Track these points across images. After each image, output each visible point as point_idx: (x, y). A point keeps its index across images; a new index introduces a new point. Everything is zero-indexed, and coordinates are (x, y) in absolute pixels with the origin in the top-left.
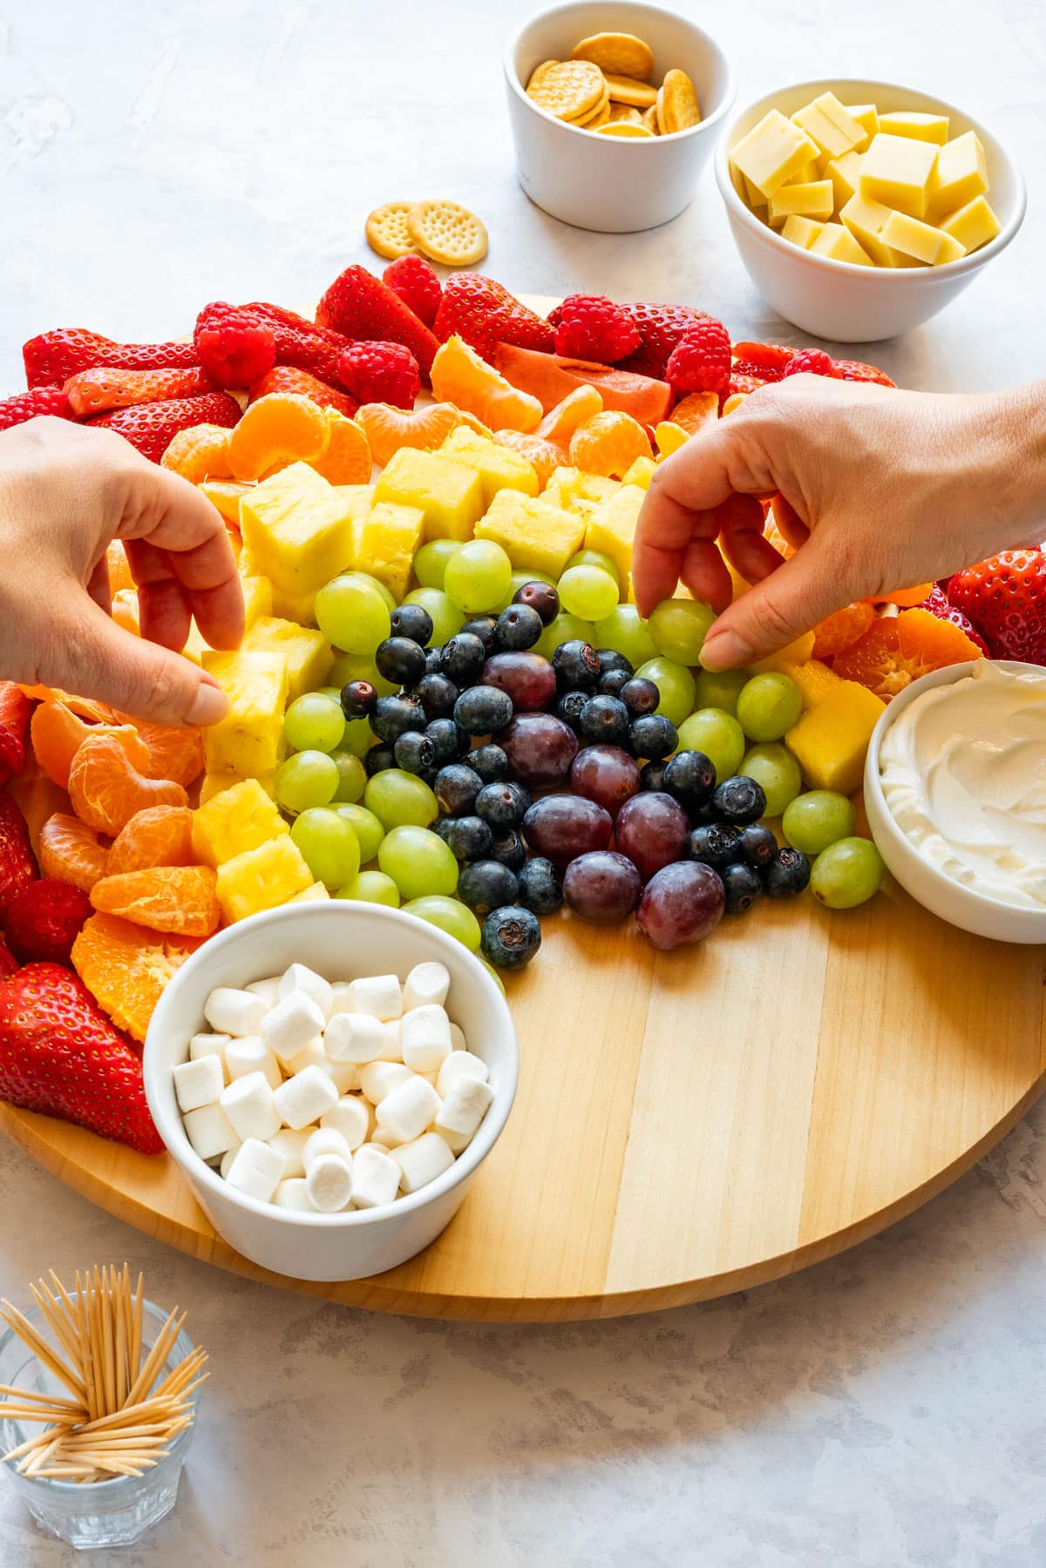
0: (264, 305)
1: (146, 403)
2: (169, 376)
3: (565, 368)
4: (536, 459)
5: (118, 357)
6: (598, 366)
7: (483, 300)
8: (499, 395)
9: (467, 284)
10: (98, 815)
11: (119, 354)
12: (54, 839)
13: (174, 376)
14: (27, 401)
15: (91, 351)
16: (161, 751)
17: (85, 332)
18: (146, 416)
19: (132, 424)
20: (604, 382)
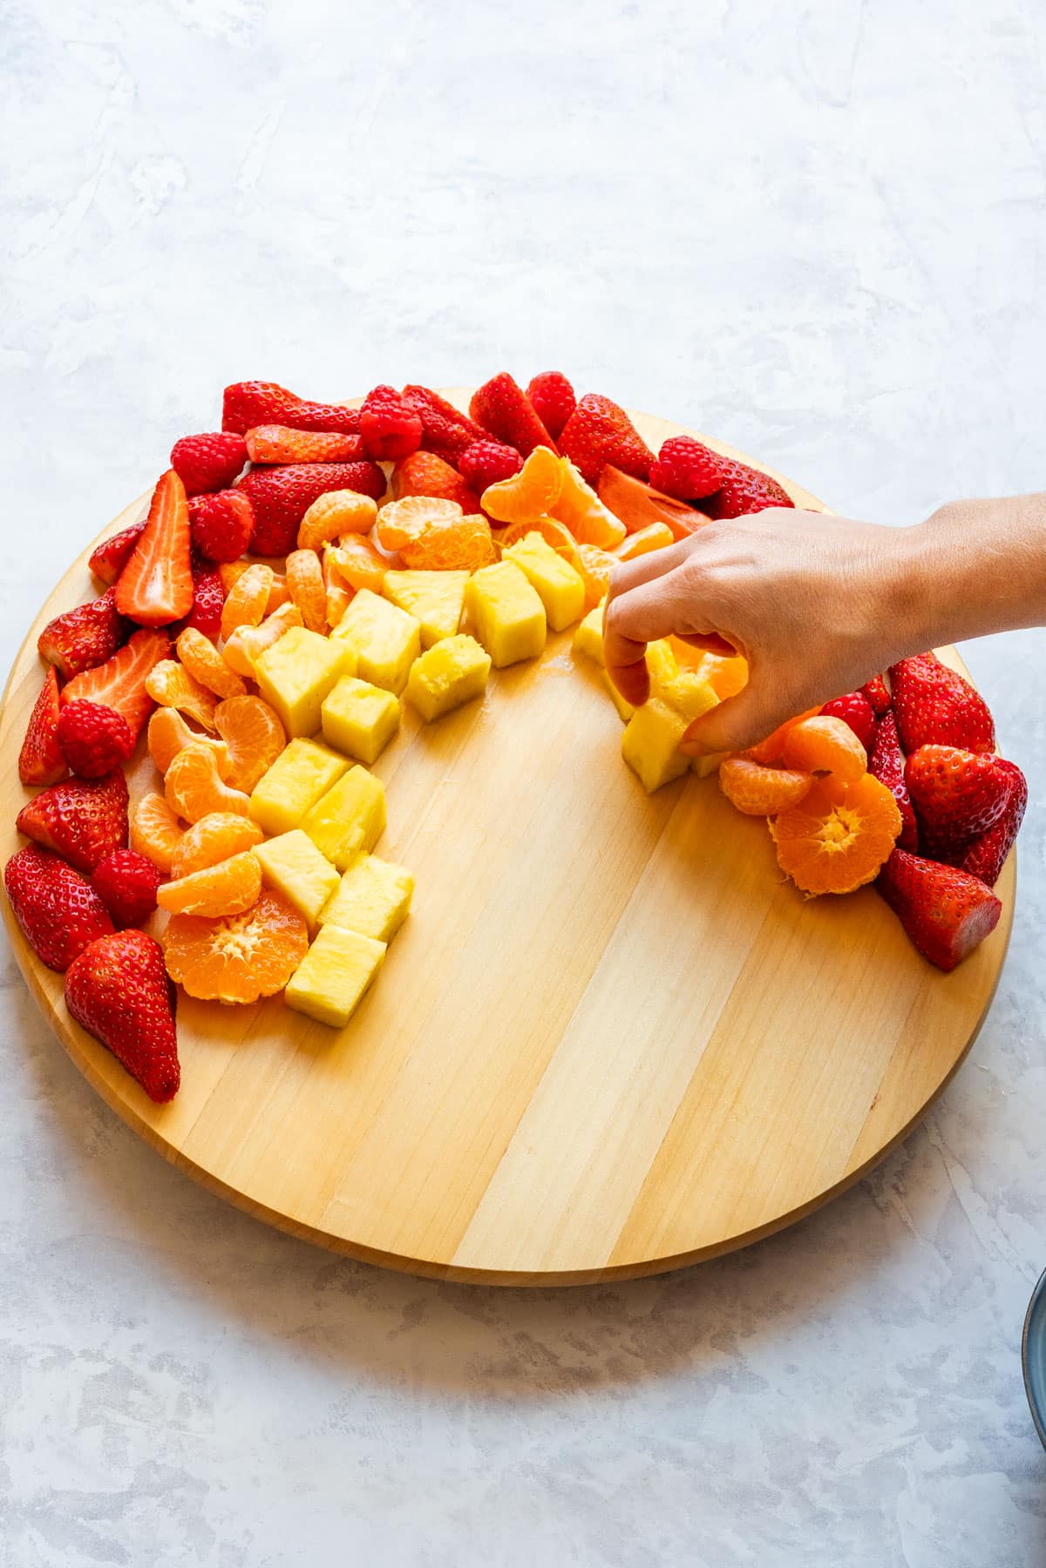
0: (426, 390)
1: (305, 463)
2: (330, 440)
3: (653, 499)
4: (604, 578)
5: (297, 412)
6: (680, 504)
7: (604, 426)
8: (593, 513)
9: (594, 408)
10: (180, 806)
11: (299, 410)
12: (142, 816)
13: (336, 441)
14: (214, 442)
15: (278, 404)
16: (241, 761)
17: (276, 386)
18: (301, 476)
19: (288, 481)
20: (680, 519)
